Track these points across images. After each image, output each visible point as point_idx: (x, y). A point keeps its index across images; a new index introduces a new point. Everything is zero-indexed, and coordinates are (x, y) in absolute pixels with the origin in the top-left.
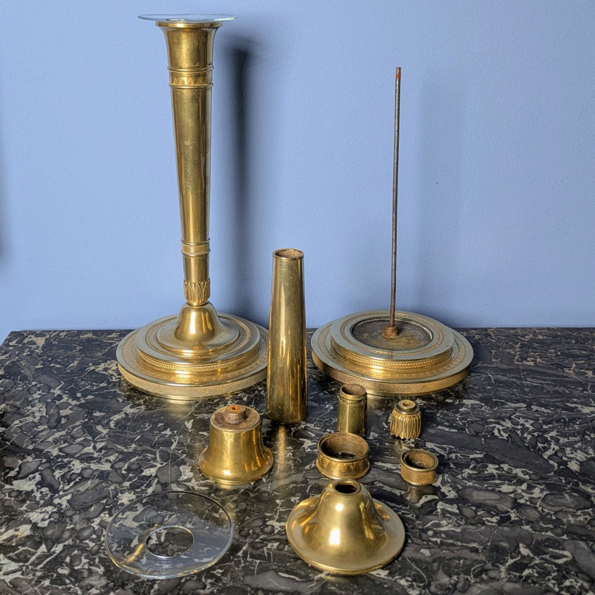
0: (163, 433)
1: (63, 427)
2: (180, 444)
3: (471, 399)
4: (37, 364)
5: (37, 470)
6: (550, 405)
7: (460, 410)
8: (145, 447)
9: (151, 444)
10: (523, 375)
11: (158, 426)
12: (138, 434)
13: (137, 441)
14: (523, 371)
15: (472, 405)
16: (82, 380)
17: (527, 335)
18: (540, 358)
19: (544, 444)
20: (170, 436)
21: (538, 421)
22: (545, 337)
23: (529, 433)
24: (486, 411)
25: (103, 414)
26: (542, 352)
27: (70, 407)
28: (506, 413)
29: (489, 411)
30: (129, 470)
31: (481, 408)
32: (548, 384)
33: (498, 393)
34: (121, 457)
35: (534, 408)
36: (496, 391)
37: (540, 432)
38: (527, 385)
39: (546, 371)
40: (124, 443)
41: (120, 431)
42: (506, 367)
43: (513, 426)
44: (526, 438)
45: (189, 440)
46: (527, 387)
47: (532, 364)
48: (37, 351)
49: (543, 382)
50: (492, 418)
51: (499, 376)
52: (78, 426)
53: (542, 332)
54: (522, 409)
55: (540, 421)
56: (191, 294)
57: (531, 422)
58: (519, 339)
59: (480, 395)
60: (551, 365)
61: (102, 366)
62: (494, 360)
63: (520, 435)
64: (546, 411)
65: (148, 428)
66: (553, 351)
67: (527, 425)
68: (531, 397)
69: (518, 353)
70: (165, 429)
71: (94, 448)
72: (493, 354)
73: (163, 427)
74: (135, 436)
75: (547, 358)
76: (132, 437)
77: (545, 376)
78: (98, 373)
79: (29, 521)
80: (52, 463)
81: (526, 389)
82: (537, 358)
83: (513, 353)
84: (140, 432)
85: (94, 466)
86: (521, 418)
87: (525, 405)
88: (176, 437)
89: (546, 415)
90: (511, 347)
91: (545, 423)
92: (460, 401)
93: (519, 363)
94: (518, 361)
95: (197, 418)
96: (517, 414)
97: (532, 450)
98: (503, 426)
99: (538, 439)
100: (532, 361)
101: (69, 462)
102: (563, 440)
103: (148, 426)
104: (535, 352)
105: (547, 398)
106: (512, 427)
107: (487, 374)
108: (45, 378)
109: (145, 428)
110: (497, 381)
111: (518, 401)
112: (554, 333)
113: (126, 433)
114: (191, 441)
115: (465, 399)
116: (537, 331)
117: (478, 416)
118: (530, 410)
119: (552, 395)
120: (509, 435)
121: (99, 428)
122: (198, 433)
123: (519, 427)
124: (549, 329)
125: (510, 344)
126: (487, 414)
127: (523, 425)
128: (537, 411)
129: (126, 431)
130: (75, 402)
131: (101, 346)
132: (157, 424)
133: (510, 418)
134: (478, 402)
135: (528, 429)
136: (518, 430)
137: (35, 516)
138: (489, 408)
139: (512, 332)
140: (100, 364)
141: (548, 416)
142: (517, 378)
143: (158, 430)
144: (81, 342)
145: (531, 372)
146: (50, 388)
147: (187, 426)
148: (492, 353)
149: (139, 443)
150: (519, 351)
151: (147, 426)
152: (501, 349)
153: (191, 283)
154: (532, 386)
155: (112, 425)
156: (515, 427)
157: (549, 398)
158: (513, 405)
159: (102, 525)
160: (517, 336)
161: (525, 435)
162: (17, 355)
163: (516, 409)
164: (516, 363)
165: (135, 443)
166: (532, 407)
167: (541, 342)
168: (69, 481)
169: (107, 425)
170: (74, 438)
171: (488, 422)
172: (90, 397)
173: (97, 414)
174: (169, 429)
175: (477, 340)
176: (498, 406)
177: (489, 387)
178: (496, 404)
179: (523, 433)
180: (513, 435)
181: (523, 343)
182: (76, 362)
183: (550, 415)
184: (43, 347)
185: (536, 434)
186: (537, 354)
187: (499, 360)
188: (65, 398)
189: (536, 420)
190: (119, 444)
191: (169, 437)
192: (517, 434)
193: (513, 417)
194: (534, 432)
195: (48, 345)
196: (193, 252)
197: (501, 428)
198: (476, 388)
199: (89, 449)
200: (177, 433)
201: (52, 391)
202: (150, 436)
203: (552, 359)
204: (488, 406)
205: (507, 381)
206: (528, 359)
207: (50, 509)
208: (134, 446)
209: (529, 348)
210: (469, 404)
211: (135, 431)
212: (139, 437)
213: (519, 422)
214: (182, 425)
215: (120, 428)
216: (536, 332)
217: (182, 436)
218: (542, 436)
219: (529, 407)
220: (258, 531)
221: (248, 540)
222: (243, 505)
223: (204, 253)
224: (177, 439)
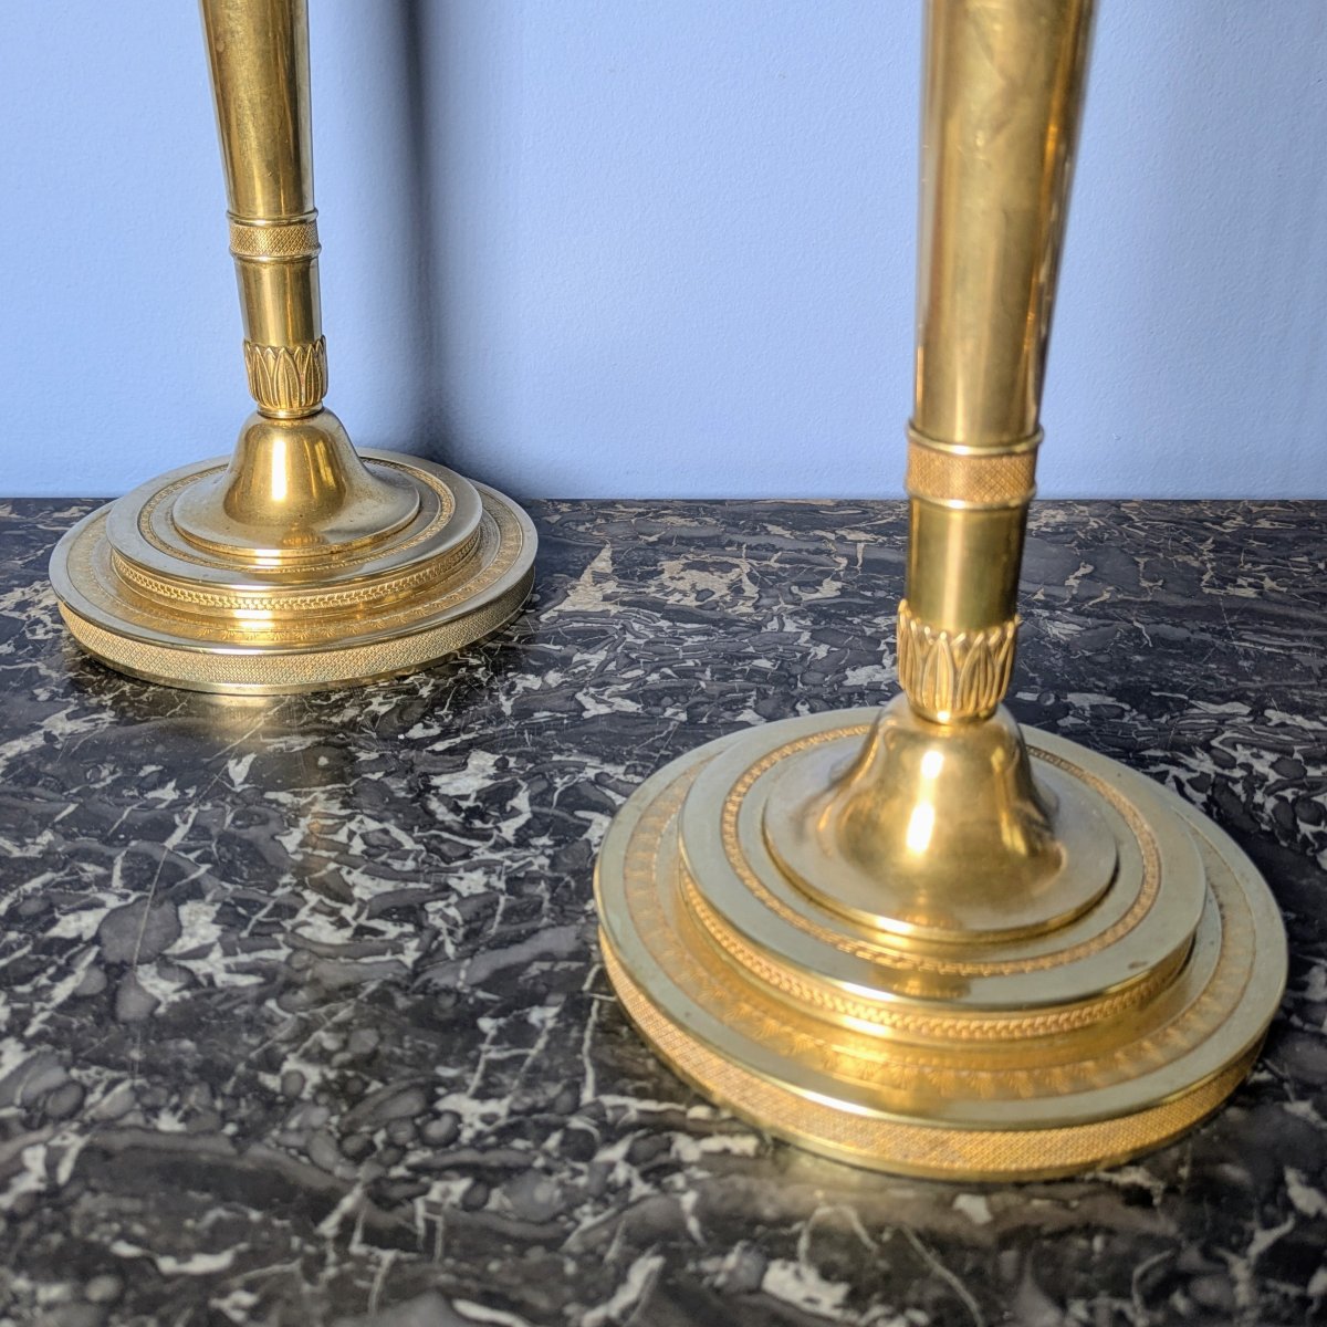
0: (151, 795)
2: (199, 830)
3: (1090, 691)
6: (1316, 708)
7: (1061, 722)
8: (83, 842)
9: (104, 831)
10: (1232, 625)
11: (142, 774)
12: (70, 800)
13: (61, 822)
14: (1231, 612)
15: (1093, 707)
17: (1228, 519)
18: (1273, 579)
19: (1318, 824)
20: (173, 805)
21: (1291, 753)
22: (1277, 525)
23: (1269, 792)
24: (1135, 727)
26: (1275, 563)
28: (1194, 731)
29: (1144, 725)
30: (10, 917)
31: (1121, 716)
32: (1306, 649)
33: (1163, 674)
35: (1275, 716)
36: (1160, 668)
37: (1302, 786)
38: (1246, 649)
39: (1293, 612)
40: (18, 830)
41: (14, 789)
42: (1182, 602)
43: (1219, 770)
44: (1261, 807)
45: (229, 819)
46: (1247, 656)
47: (1250, 593)
49: (1290, 644)
50: (1156, 748)
51: (1163, 625)
53: (1269, 512)
54: (1239, 720)
55: (1297, 756)
56: (265, 382)
57: (1270, 757)
58: (1207, 529)
59: (1115, 679)
60: (1305, 596)
62: (1145, 584)
63: (1243, 798)
64: (1308, 725)
65: (109, 781)
66: (1304, 559)
67: (1261, 767)
68: (1259, 685)
69: (1209, 566)
70: (161, 783)
72: (1142, 566)
73: (155, 778)
74: (58, 805)
75: (1292, 577)
76: (48, 808)
77: (1292, 627)
81: (1244, 664)
82: (1262, 579)
83: (1196, 564)
84: (78, 794)
86: (1239, 747)
87: (1246, 710)
88: (190, 808)
89: (1312, 736)
90: (1190, 549)
92: (1057, 698)
93: (1214, 591)
94: (1212, 586)
95: (270, 748)
96: (1228, 734)
97: (1284, 843)
98: (1189, 770)
99: (1298, 808)
100: (1250, 585)
103: (107, 775)
104: (1255, 564)
105: (1305, 687)
106: (1217, 774)
107: (1131, 622)
109: (98, 780)
110: (1158, 639)
111: (1225, 698)
112: (1299, 514)
113: (32, 796)
114: (233, 821)
115: (1073, 690)
116: (1255, 509)
117: (1115, 739)
118: (1264, 724)
119: (1318, 679)
120: (1209, 797)
122: (262, 792)
123: (1238, 773)
124: (1284, 503)
125: (1185, 540)
126: (1139, 734)
127: (1247, 767)
128: (1283, 725)
129: (35, 790)
132: (140, 768)
133: (1208, 748)
134: (1110, 700)
135: (1264, 778)
136: (1235, 781)
138: (1143, 717)
139: (1189, 510)
141: (1318, 740)
142: (1214, 632)
143: (138, 786)
145: (1250, 615)
147: (232, 775)
148: (1137, 563)
149: (66, 830)
150: (1211, 560)
151: (105, 773)
152: (1161, 555)
153: (263, 349)
154: (1260, 655)
156: (1226, 772)
157: (1311, 687)
158: (1213, 709)
160: (1202, 521)
161: (1259, 797)
163: (1222, 720)
164: (1207, 591)
165: (53, 828)
166: (1268, 713)
167: (1269, 538)
171: (1143, 758)
174: (172, 785)
175: (1093, 530)
176: (1168, 710)
177: (1138, 658)
178: (1164, 705)
179: (1250, 791)
180: (1224, 798)
181: (1220, 539)
183: (1320, 735)
185: (1289, 794)
186: (1262, 567)
187: (1160, 583)
189: (1284, 751)
191: (168, 807)
192: (1233, 793)
193: (1215, 743)
194: (1283, 789)
196: (265, 247)
197: (1184, 776)
198: (1102, 658)
200: (196, 795)
202: (106, 807)
203: (1304, 581)
204: (1141, 712)
205: (1188, 639)
206: (1240, 581)
208: (47, 837)
209: (1239, 550)
210: (1086, 705)
211: (64, 789)
212: (72, 808)
213: (1234, 759)
214: (217, 771)
215: (17, 780)
216: (1251, 511)
217: (208, 806)
218: (1307, 800)
219: (1258, 713)
220: (404, 1133)
221: (366, 1172)
222: (367, 1040)
223: (297, 253)
224: (193, 811)
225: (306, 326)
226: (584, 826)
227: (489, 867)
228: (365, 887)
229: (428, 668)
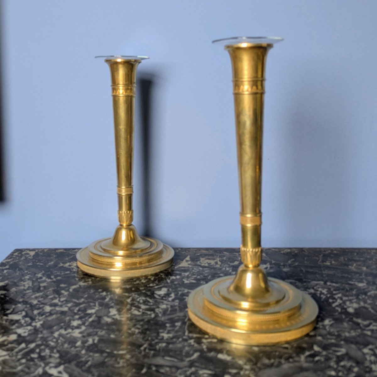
0: (101, 294)
1: (41, 291)
2: (111, 299)
4: (29, 263)
5: (23, 310)
6: (338, 282)
8: (89, 300)
9: (93, 299)
10: (323, 269)
11: (99, 290)
13: (85, 297)
14: (323, 267)
16: (55, 270)
17: (327, 251)
18: (334, 262)
22: (338, 252)
25: (65, 285)
27: (47, 282)
28: (311, 286)
30: (79, 310)
33: (306, 277)
34: (74, 304)
35: (328, 283)
39: (337, 267)
40: (77, 298)
41: (76, 293)
42: (313, 265)
45: (116, 297)
47: (329, 264)
48: (29, 257)
51: (308, 269)
52: (51, 291)
53: (337, 250)
54: (321, 284)
57: (326, 290)
58: (322, 253)
61: (68, 264)
62: (306, 262)
64: (336, 285)
66: (343, 258)
69: (320, 259)
70: (103, 292)
71: (59, 300)
73: (101, 291)
74: (84, 295)
76: (82, 295)
77: (337, 269)
78: (65, 267)
79: (16, 333)
80: (33, 307)
82: (332, 261)
83: (318, 259)
84: (87, 294)
85: (58, 309)
86: (319, 288)
87: (323, 282)
91: (335, 290)
94: (320, 262)
95: (123, 288)
96: (318, 286)
100: (329, 262)
101: (43, 307)
102: (344, 298)
104: (331, 259)
107: (301, 268)
108: (33, 270)
109: (91, 292)
111: (319, 280)
112: (344, 250)
113: (79, 294)
116: (334, 249)
118: (326, 285)
121: (63, 292)
125: (316, 255)
128: (330, 285)
130: (49, 280)
131: (68, 255)
133: (313, 288)
137: (20, 331)
138: (301, 283)
140: (66, 263)
143: (98, 293)
144: (56, 254)
146: (35, 274)
148: (304, 259)
155: (71, 290)
158: (316, 282)
159: (60, 335)
162: (18, 259)
163: (317, 284)
168: (42, 315)
169: (68, 290)
170: (47, 296)
172: (59, 278)
173: (63, 285)
174: (105, 292)
176: (306, 282)
182: (52, 263)
184: (34, 256)
186: (333, 259)
188: (44, 278)
190: (74, 298)
191: (105, 296)
193: (315, 288)
195: (37, 255)
199: (56, 301)
200: (110, 294)
201: (37, 275)
202: (93, 295)
206: (327, 262)
207: (29, 328)
208: (83, 299)
209: (328, 257)
211: (84, 293)
215: (75, 291)
216: (332, 250)
217: (112, 296)
219: (325, 283)
220: (154, 338)
221: (148, 342)
222: (146, 327)
223: (129, 193)
224: (109, 296)
225: (130, 208)
226: (185, 299)
227: (167, 304)
228: (143, 307)
229: (152, 275)
